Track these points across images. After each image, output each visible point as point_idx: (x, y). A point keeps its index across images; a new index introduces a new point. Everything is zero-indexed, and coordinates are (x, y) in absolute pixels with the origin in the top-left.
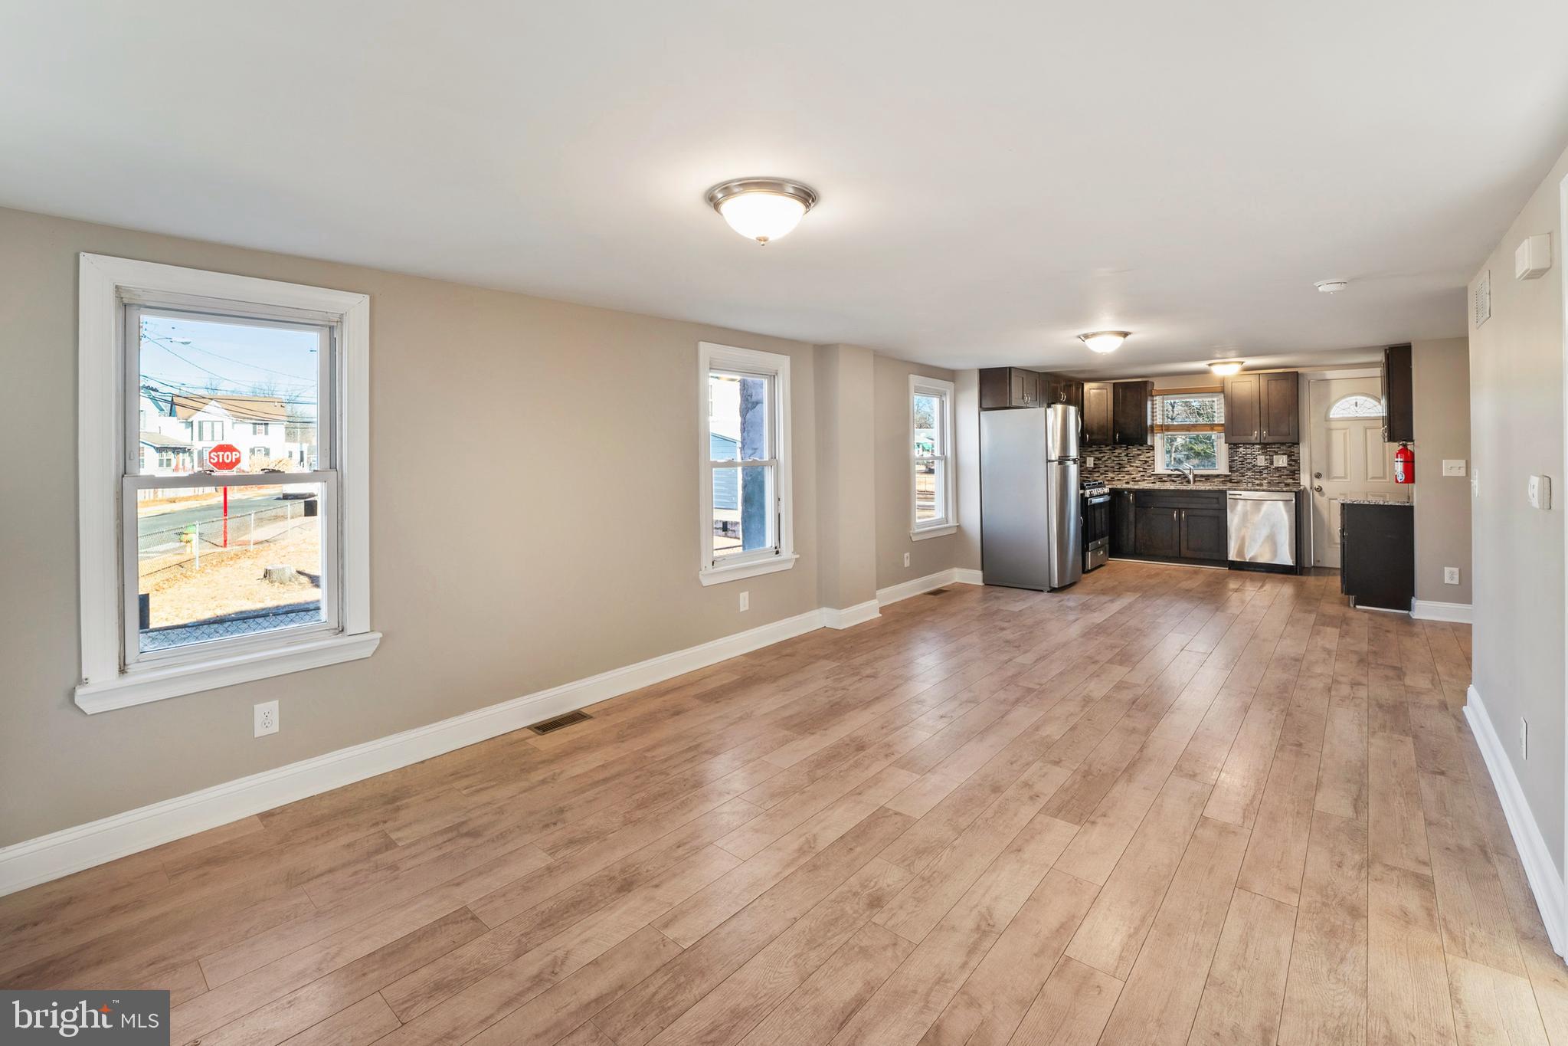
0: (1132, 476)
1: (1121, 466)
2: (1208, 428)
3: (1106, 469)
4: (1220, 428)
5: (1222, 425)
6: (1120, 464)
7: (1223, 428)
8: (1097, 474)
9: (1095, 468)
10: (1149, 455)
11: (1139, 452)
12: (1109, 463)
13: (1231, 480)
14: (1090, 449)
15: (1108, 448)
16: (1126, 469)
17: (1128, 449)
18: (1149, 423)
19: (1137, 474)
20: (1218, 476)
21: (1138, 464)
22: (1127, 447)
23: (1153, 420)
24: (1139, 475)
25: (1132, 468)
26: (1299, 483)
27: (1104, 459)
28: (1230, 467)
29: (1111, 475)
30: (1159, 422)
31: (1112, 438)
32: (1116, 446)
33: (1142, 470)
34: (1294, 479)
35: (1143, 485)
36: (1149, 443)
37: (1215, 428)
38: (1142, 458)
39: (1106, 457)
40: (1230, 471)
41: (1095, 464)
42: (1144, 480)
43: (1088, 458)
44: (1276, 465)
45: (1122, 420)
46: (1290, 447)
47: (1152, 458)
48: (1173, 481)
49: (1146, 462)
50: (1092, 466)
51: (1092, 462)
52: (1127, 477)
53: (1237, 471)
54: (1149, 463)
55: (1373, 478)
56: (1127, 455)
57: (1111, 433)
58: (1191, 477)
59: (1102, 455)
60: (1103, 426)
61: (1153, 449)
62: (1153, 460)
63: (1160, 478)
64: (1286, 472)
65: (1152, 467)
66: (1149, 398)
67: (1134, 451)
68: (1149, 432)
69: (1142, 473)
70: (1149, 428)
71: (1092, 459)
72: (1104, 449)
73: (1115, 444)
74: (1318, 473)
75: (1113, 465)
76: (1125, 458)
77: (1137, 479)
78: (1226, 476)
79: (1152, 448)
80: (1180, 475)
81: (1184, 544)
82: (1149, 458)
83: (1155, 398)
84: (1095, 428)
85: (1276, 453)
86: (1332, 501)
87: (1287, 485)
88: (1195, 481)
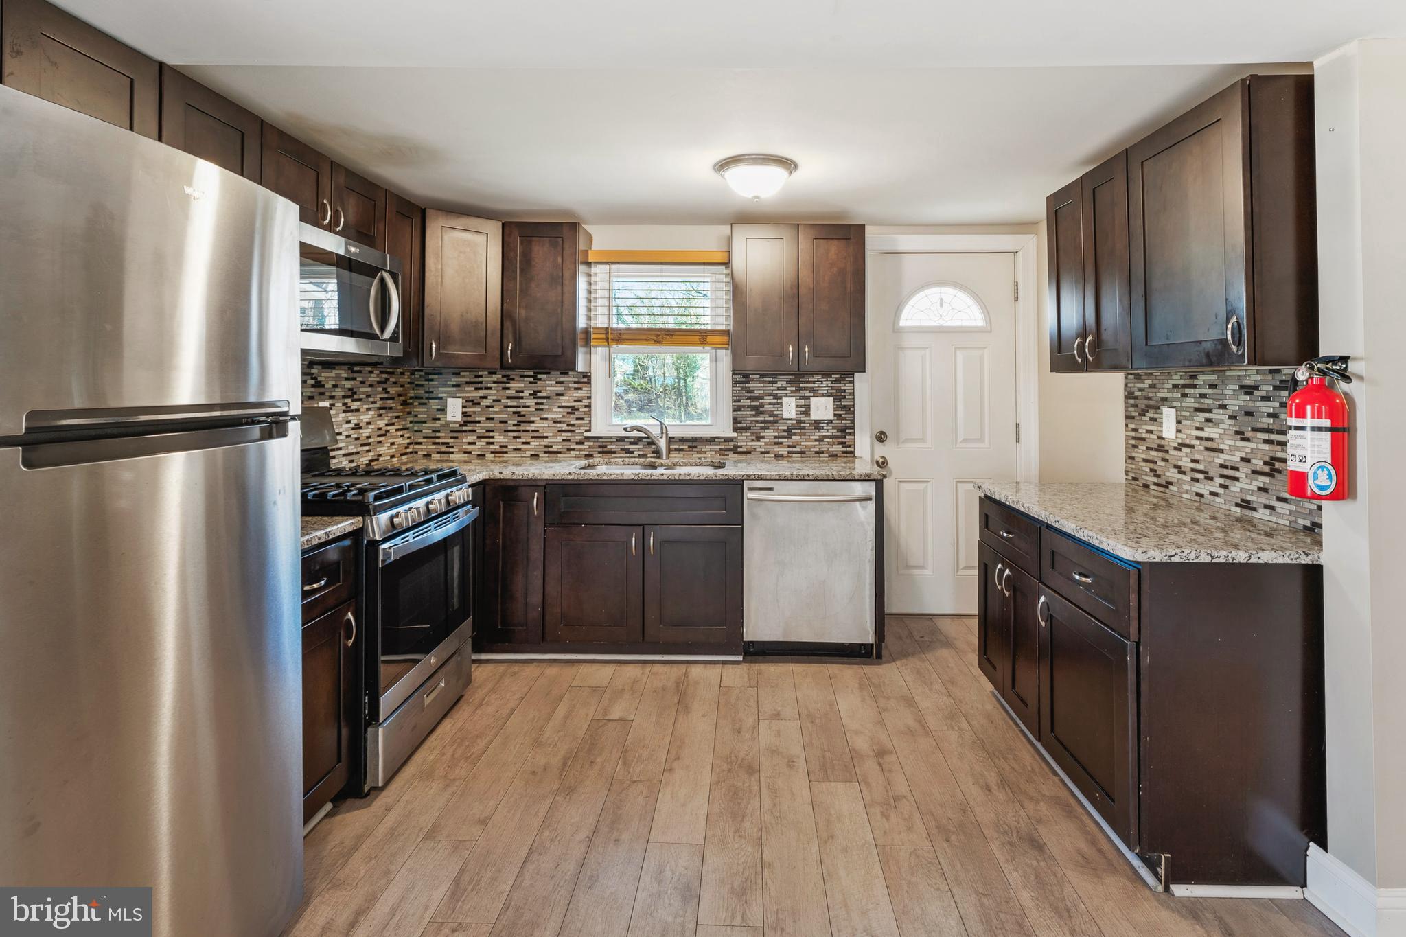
0: (546, 442)
1: (522, 420)
2: (697, 339)
3: (490, 425)
4: (718, 339)
5: (725, 333)
6: (519, 414)
7: (725, 339)
8: (471, 438)
9: (465, 423)
10: (579, 394)
11: (560, 389)
12: (498, 413)
13: (736, 447)
14: (455, 380)
15: (495, 377)
16: (532, 427)
17: (536, 380)
18: (581, 323)
19: (555, 436)
20: (712, 440)
21: (556, 413)
22: (534, 377)
23: (589, 318)
24: (560, 439)
25: (544, 424)
26: (853, 452)
27: (485, 403)
28: (735, 421)
29: (499, 439)
30: (600, 322)
31: (498, 354)
32: (512, 374)
33: (564, 427)
34: (844, 444)
35: (566, 468)
36: (580, 367)
37: (710, 339)
38: (566, 400)
39: (490, 399)
40: (735, 430)
41: (464, 414)
42: (569, 450)
43: (450, 401)
44: (814, 416)
45: (520, 313)
46: (838, 380)
47: (585, 402)
48: (627, 451)
49: (574, 410)
50: (459, 418)
51: (459, 411)
52: (534, 443)
53: (747, 429)
54: (579, 412)
55: (965, 440)
56: (534, 395)
57: (494, 342)
58: (662, 443)
59: (482, 393)
60: (476, 325)
61: (589, 382)
62: (589, 406)
63: (604, 447)
64: (832, 432)
65: (586, 421)
66: (582, 268)
67: (549, 385)
68: (579, 343)
69: (565, 435)
70: (579, 335)
71: (459, 402)
72: (487, 379)
73: (506, 369)
74: (882, 433)
75: (504, 416)
76: (531, 402)
77: (555, 448)
78: (728, 440)
79: (586, 378)
80: (640, 439)
81: (652, 613)
82: (580, 401)
83: (593, 270)
84: (455, 327)
85: (816, 393)
86: (902, 485)
87: (833, 456)
88: (669, 451)
